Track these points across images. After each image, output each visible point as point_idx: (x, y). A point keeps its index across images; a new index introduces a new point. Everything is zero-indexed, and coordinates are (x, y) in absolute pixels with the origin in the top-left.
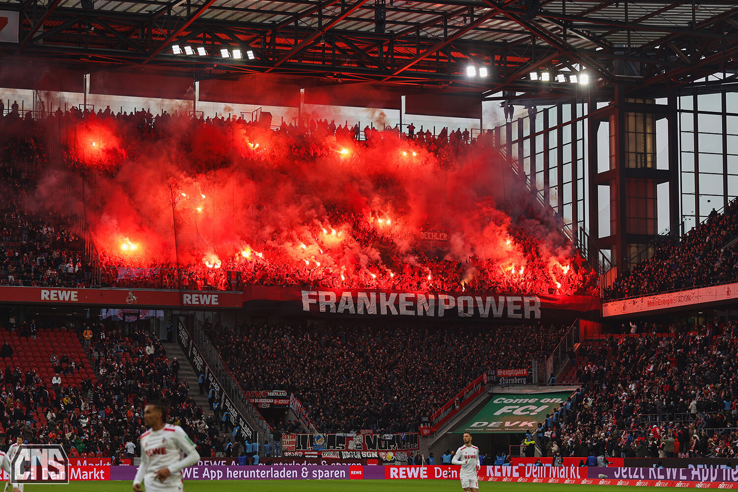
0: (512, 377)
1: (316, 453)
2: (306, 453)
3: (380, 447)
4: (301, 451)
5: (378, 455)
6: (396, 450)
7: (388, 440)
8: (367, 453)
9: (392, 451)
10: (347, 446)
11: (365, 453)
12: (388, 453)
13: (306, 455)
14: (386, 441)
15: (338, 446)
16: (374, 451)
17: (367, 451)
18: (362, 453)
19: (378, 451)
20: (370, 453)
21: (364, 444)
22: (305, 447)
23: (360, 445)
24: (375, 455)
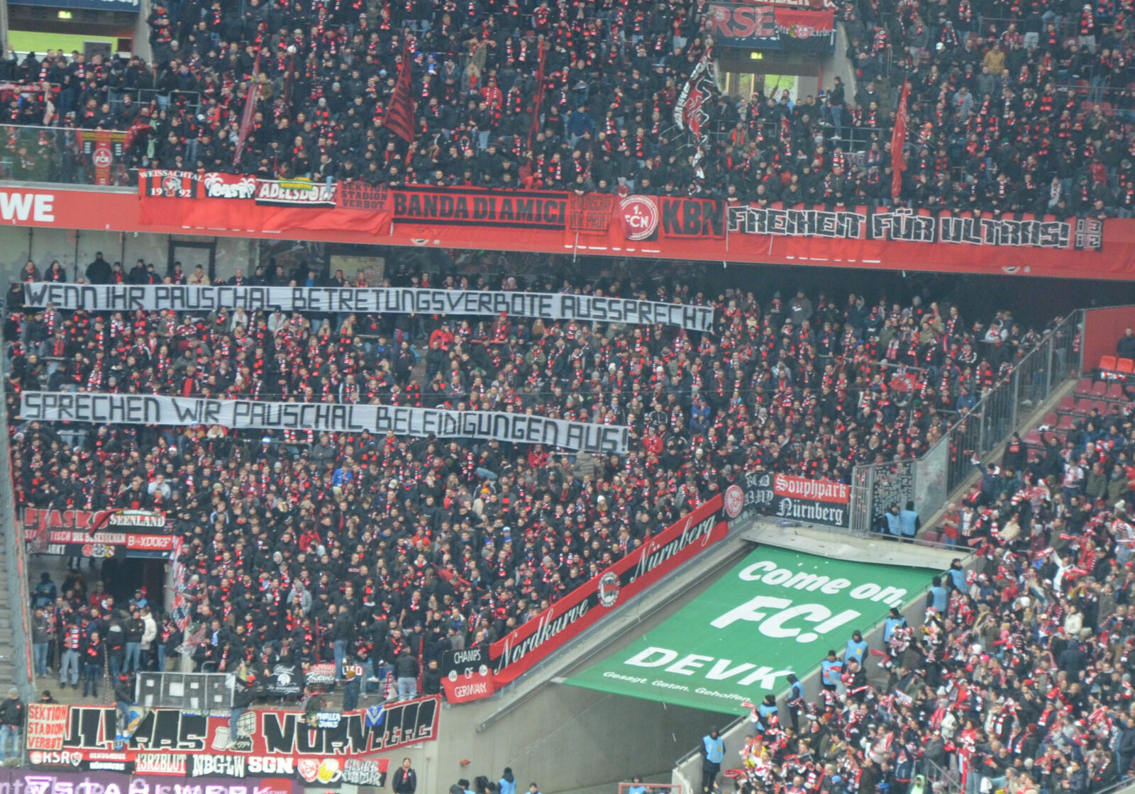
0: (810, 502)
1: (122, 756)
2: (92, 756)
3: (303, 745)
4: (80, 750)
5: (295, 767)
6: (348, 756)
7: (328, 730)
8: (266, 759)
9: (337, 757)
10: (210, 740)
11: (259, 759)
12: (326, 761)
13: (94, 761)
14: (320, 730)
15: (184, 738)
16: (285, 756)
17: (263, 754)
18: (251, 760)
19: (296, 756)
20: (273, 759)
21: (257, 736)
22: (91, 741)
23: (246, 739)
24: (284, 765)
